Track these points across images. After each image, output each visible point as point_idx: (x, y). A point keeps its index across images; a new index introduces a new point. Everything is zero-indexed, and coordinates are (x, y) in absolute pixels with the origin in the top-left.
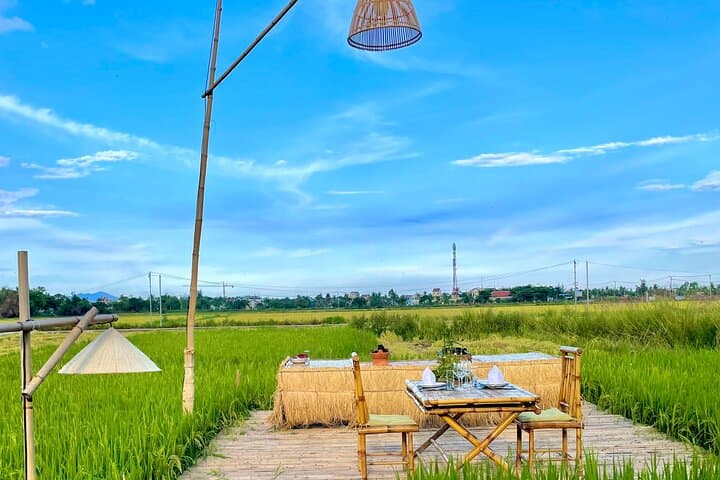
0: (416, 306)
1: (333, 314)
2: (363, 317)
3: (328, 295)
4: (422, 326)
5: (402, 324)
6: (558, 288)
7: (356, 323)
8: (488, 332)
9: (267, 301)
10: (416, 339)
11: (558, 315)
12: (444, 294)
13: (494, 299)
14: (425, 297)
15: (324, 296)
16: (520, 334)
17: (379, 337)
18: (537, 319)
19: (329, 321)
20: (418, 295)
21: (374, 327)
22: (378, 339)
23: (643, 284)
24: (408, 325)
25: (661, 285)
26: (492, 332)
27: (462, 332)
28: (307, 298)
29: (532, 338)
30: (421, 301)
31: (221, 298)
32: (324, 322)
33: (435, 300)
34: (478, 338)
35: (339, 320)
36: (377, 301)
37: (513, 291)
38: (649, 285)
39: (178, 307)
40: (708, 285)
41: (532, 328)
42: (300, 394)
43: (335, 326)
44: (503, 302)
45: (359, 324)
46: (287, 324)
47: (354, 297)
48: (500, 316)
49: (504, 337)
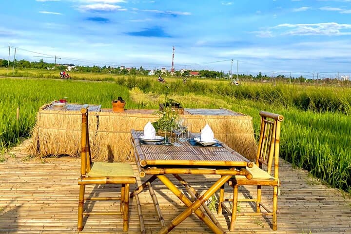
0: (153, 76)
1: (109, 77)
2: (123, 79)
3: (109, 67)
4: (154, 86)
5: (144, 84)
6: (221, 73)
7: (119, 82)
8: (188, 91)
9: (77, 67)
10: (150, 93)
11: (225, 86)
12: (167, 71)
13: (191, 76)
14: (158, 72)
15: (107, 67)
16: (205, 94)
17: (131, 90)
18: (214, 87)
19: (106, 80)
20: (154, 70)
21: (128, 85)
22: (130, 91)
23: (260, 74)
24: (147, 85)
25: (268, 75)
26: (191, 92)
27: (175, 90)
28: (98, 68)
29: (211, 97)
30: (155, 74)
31: (53, 64)
32: (104, 80)
33: (162, 74)
34: (183, 94)
35: (112, 80)
36: (134, 71)
37: (200, 72)
38: (263, 75)
39: (30, 67)
40: (289, 77)
41: (211, 91)
42: (54, 131)
43: (108, 82)
44: (196, 77)
45: (121, 82)
46: (83, 79)
47: (122, 68)
48: (195, 84)
49: (196, 95)
